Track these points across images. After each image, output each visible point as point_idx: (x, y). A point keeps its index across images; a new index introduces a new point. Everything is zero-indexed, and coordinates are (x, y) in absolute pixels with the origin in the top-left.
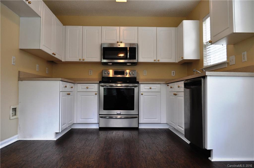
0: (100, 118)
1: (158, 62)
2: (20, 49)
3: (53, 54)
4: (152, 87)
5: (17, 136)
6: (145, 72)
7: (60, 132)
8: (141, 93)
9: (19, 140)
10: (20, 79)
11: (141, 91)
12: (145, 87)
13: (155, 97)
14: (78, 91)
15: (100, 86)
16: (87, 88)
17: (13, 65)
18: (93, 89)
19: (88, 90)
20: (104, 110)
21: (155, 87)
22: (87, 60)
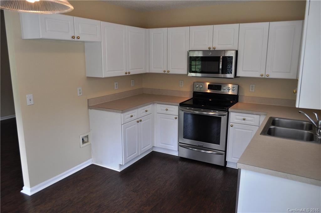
0: (179, 146)
1: (266, 77)
2: (87, 77)
3: (126, 73)
4: (246, 118)
5: (91, 159)
6: (252, 87)
7: (123, 164)
8: (231, 124)
9: (93, 164)
10: (90, 107)
11: (231, 121)
12: (237, 117)
13: (251, 131)
14: (158, 112)
15: (180, 110)
16: (167, 110)
17: (79, 96)
18: (173, 111)
19: (168, 112)
20: (184, 138)
21: (252, 118)
22: (172, 72)
